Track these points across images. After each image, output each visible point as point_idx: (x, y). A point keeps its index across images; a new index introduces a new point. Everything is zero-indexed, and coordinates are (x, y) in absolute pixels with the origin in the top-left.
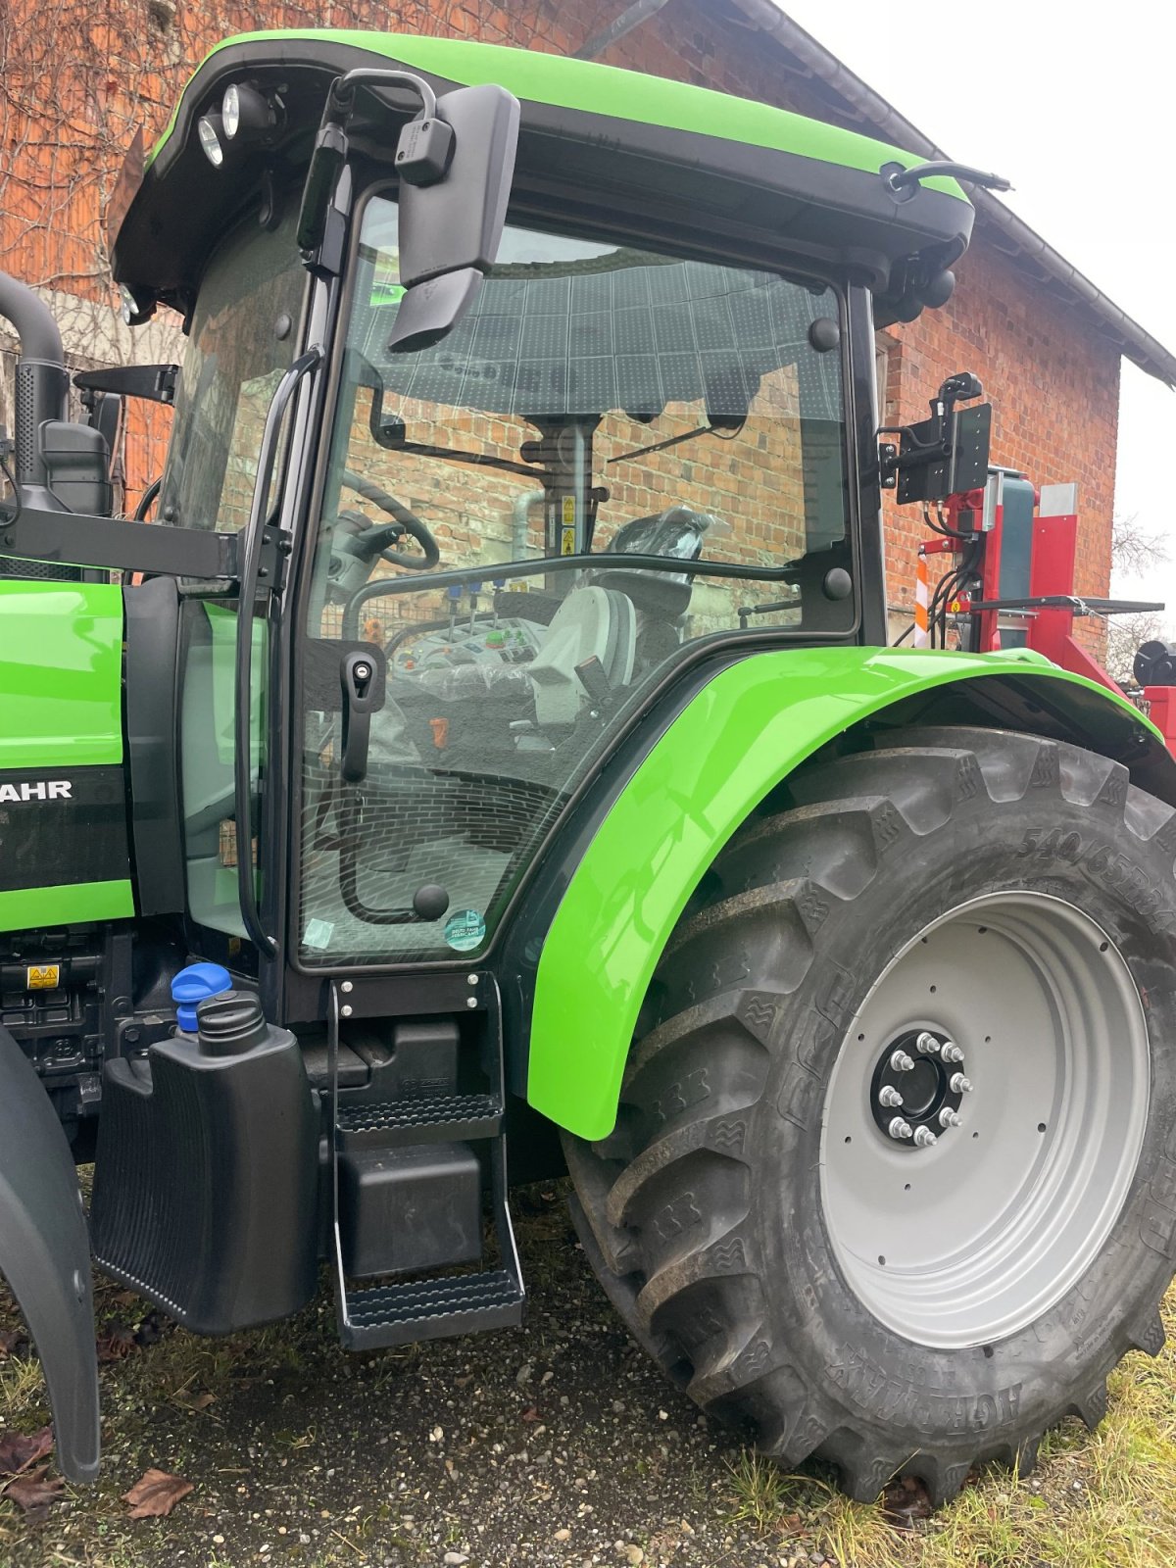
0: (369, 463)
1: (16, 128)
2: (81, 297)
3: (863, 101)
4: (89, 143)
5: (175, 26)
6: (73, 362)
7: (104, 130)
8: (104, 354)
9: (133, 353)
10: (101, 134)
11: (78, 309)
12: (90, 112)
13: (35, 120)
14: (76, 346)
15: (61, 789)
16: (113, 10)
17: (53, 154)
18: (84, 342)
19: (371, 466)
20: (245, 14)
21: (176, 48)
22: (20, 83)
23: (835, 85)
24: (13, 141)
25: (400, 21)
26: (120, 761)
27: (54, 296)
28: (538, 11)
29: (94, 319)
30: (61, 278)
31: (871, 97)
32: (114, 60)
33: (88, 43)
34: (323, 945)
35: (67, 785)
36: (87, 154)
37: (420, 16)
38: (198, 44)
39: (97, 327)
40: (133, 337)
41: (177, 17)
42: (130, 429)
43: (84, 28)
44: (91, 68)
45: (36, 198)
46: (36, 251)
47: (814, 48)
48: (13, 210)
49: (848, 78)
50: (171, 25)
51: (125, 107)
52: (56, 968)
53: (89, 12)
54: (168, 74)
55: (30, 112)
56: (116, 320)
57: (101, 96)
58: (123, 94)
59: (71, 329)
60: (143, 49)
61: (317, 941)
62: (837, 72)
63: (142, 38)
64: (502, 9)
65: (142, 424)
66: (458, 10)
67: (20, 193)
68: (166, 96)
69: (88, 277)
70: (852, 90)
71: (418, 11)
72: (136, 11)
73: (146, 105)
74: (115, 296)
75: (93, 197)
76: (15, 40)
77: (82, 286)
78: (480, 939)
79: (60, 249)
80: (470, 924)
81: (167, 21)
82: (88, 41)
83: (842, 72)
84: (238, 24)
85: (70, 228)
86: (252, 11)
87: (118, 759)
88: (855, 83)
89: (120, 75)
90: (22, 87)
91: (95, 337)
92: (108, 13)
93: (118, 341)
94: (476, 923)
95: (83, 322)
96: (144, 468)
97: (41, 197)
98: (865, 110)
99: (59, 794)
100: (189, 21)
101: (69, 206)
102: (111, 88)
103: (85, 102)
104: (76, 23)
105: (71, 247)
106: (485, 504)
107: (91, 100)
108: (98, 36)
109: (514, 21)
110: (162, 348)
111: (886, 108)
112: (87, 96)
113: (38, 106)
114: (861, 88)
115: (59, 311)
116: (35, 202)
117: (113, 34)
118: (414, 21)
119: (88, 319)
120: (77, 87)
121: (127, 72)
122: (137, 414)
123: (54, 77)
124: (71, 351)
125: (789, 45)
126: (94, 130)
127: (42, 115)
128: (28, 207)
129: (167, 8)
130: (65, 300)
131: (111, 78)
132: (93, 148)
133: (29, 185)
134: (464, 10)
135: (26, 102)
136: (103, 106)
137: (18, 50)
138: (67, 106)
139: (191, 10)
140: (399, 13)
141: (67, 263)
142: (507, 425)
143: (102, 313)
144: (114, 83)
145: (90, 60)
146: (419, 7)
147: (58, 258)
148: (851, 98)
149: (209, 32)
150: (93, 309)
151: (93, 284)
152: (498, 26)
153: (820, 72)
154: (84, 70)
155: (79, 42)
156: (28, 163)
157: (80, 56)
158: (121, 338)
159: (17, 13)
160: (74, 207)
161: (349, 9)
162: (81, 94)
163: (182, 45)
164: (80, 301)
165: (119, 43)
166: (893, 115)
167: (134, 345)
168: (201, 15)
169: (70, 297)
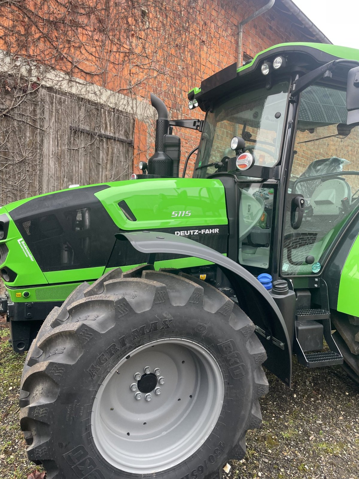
0: (189, 141)
1: (111, 47)
2: (125, 95)
3: (317, 34)
4: (127, 51)
5: (147, 17)
6: (123, 113)
7: (131, 47)
8: (130, 111)
9: (136, 110)
10: (130, 49)
11: (124, 99)
12: (128, 42)
13: (115, 45)
14: (124, 109)
15: (217, 231)
16: (133, 13)
17: (119, 55)
18: (125, 108)
19: (190, 142)
20: (164, 13)
21: (147, 23)
22: (112, 34)
23: (311, 30)
24: (110, 51)
25: (200, 14)
26: (227, 224)
27: (119, 95)
28: (232, 9)
29: (128, 101)
30: (121, 90)
31: (320, 33)
32: (133, 27)
33: (128, 23)
34: (286, 270)
35: (218, 230)
36: (127, 54)
37: (204, 12)
38: (153, 22)
39: (128, 103)
40: (136, 106)
41: (148, 14)
42: (135, 132)
43: (126, 18)
44: (128, 30)
45: (115, 67)
46: (115, 82)
47: (307, 19)
48: (110, 71)
49: (315, 28)
50: (146, 17)
51: (136, 41)
52: (205, 275)
53: (128, 13)
54: (146, 31)
55: (114, 43)
56: (133, 101)
57: (130, 37)
58: (135, 37)
59: (123, 104)
60: (140, 24)
61: (285, 269)
62: (312, 26)
63: (140, 20)
64: (224, 9)
65: (138, 131)
66: (213, 10)
67: (112, 65)
68: (145, 37)
69: (127, 89)
70: (315, 31)
71: (204, 11)
72: (139, 12)
73: (140, 40)
74: (133, 95)
75: (128, 66)
76: (111, 22)
77: (125, 92)
78: (319, 270)
79: (120, 82)
80: (318, 266)
81: (145, 15)
82: (127, 21)
83: (313, 26)
84: (162, 16)
85: (123, 75)
86: (165, 12)
87: (227, 223)
88: (317, 29)
89: (135, 31)
90: (112, 35)
91: (128, 106)
92: (132, 13)
93: (133, 107)
94: (319, 266)
95: (125, 102)
96: (138, 143)
97: (117, 67)
98: (318, 37)
99: (216, 232)
100: (151, 15)
101: (123, 69)
102: (133, 35)
103: (127, 39)
104: (125, 17)
105: (123, 81)
106: (216, 152)
107: (128, 39)
108: (130, 20)
109: (226, 13)
110: (143, 109)
111: (324, 36)
112: (127, 38)
113: (116, 40)
114: (318, 31)
115: (120, 99)
116: (115, 68)
117: (133, 20)
118: (203, 14)
119: (126, 101)
120: (125, 35)
121: (137, 31)
122: (137, 128)
123: (120, 33)
124: (122, 110)
125: (300, 19)
126: (128, 47)
127: (117, 43)
128: (114, 69)
129: (145, 11)
130: (121, 96)
131: (133, 32)
132: (129, 53)
133: (114, 63)
134: (215, 10)
135: (113, 40)
136: (131, 40)
137: (111, 25)
138: (122, 40)
139: (151, 12)
140: (199, 11)
141: (122, 85)
142: (222, 129)
143: (130, 99)
144: (133, 34)
145: (128, 27)
146: (204, 9)
147: (120, 84)
148: (314, 33)
149: (155, 18)
150: (127, 98)
151: (128, 91)
152: (223, 14)
153: (307, 26)
154: (126, 30)
155: (125, 22)
156: (113, 57)
157: (125, 26)
158: (134, 106)
159: (111, 14)
160: (124, 69)
161: (187, 11)
162: (126, 37)
163: (149, 22)
164: (125, 96)
165: (134, 22)
166: (325, 38)
167: (136, 108)
168: (153, 13)
169: (122, 95)
